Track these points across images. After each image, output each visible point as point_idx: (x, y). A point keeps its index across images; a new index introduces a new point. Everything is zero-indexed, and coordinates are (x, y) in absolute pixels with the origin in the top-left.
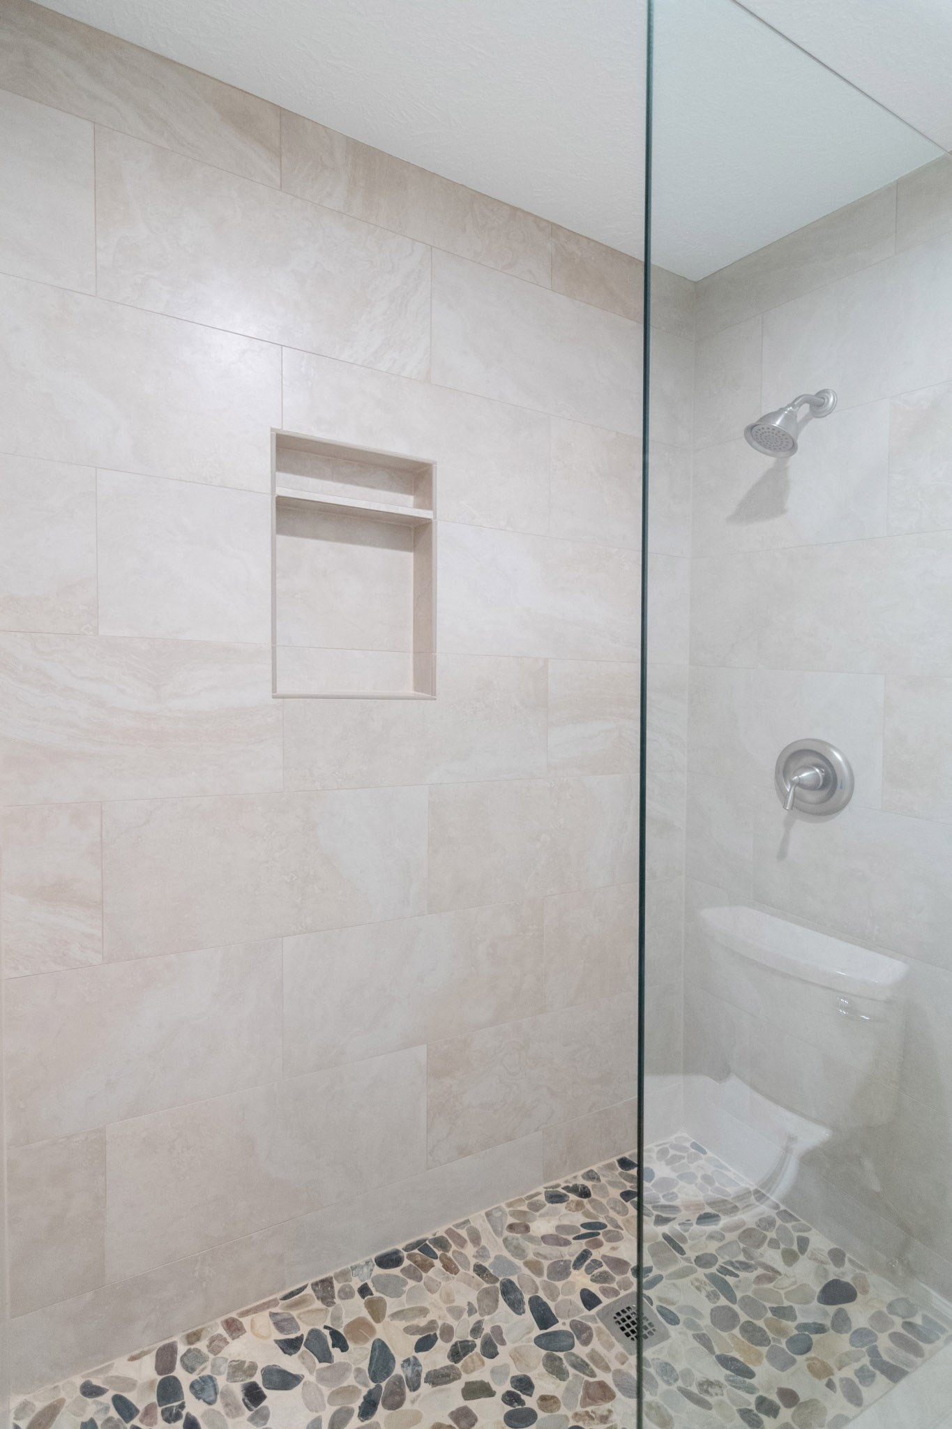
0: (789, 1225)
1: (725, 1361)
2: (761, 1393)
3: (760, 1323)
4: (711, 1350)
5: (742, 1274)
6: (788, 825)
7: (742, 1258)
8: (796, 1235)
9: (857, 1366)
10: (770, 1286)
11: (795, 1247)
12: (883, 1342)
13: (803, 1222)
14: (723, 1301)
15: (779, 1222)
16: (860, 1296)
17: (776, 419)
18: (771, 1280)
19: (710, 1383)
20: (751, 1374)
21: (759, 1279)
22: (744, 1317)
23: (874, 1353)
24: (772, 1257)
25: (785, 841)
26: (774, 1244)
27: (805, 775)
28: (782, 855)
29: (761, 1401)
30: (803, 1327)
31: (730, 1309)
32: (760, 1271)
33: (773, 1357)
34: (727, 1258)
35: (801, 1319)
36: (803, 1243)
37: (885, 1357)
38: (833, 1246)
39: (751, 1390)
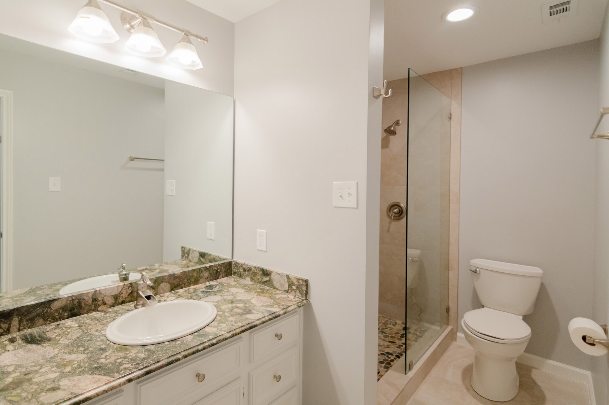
0: (391, 320)
1: (390, 342)
2: (399, 344)
3: (393, 336)
4: (386, 341)
5: (386, 330)
6: (390, 223)
7: (384, 327)
8: (394, 322)
9: (415, 337)
10: (392, 330)
11: (394, 324)
12: (418, 333)
13: (394, 319)
14: (384, 334)
15: (389, 320)
16: (411, 328)
17: (392, 128)
18: (392, 329)
19: (388, 345)
20: (395, 342)
21: (390, 330)
22: (390, 336)
23: (417, 335)
24: (391, 326)
25: (389, 227)
26: (390, 324)
27: (396, 210)
28: (388, 231)
29: (399, 345)
30: (401, 335)
31: (386, 335)
32: (389, 329)
33: (398, 339)
34: (382, 328)
35: (401, 333)
36: (396, 323)
37: (419, 335)
38: (402, 322)
39: (397, 344)
